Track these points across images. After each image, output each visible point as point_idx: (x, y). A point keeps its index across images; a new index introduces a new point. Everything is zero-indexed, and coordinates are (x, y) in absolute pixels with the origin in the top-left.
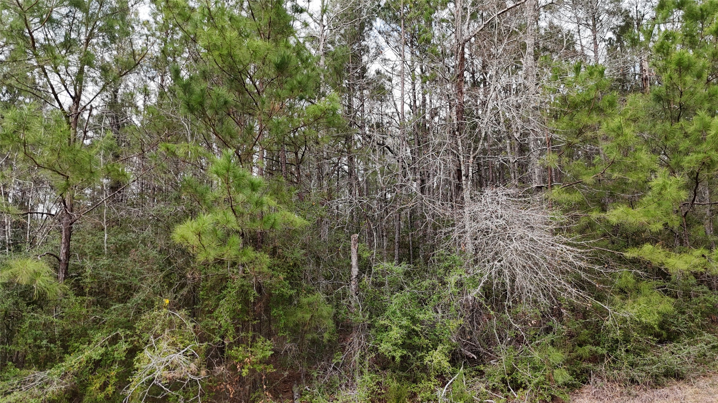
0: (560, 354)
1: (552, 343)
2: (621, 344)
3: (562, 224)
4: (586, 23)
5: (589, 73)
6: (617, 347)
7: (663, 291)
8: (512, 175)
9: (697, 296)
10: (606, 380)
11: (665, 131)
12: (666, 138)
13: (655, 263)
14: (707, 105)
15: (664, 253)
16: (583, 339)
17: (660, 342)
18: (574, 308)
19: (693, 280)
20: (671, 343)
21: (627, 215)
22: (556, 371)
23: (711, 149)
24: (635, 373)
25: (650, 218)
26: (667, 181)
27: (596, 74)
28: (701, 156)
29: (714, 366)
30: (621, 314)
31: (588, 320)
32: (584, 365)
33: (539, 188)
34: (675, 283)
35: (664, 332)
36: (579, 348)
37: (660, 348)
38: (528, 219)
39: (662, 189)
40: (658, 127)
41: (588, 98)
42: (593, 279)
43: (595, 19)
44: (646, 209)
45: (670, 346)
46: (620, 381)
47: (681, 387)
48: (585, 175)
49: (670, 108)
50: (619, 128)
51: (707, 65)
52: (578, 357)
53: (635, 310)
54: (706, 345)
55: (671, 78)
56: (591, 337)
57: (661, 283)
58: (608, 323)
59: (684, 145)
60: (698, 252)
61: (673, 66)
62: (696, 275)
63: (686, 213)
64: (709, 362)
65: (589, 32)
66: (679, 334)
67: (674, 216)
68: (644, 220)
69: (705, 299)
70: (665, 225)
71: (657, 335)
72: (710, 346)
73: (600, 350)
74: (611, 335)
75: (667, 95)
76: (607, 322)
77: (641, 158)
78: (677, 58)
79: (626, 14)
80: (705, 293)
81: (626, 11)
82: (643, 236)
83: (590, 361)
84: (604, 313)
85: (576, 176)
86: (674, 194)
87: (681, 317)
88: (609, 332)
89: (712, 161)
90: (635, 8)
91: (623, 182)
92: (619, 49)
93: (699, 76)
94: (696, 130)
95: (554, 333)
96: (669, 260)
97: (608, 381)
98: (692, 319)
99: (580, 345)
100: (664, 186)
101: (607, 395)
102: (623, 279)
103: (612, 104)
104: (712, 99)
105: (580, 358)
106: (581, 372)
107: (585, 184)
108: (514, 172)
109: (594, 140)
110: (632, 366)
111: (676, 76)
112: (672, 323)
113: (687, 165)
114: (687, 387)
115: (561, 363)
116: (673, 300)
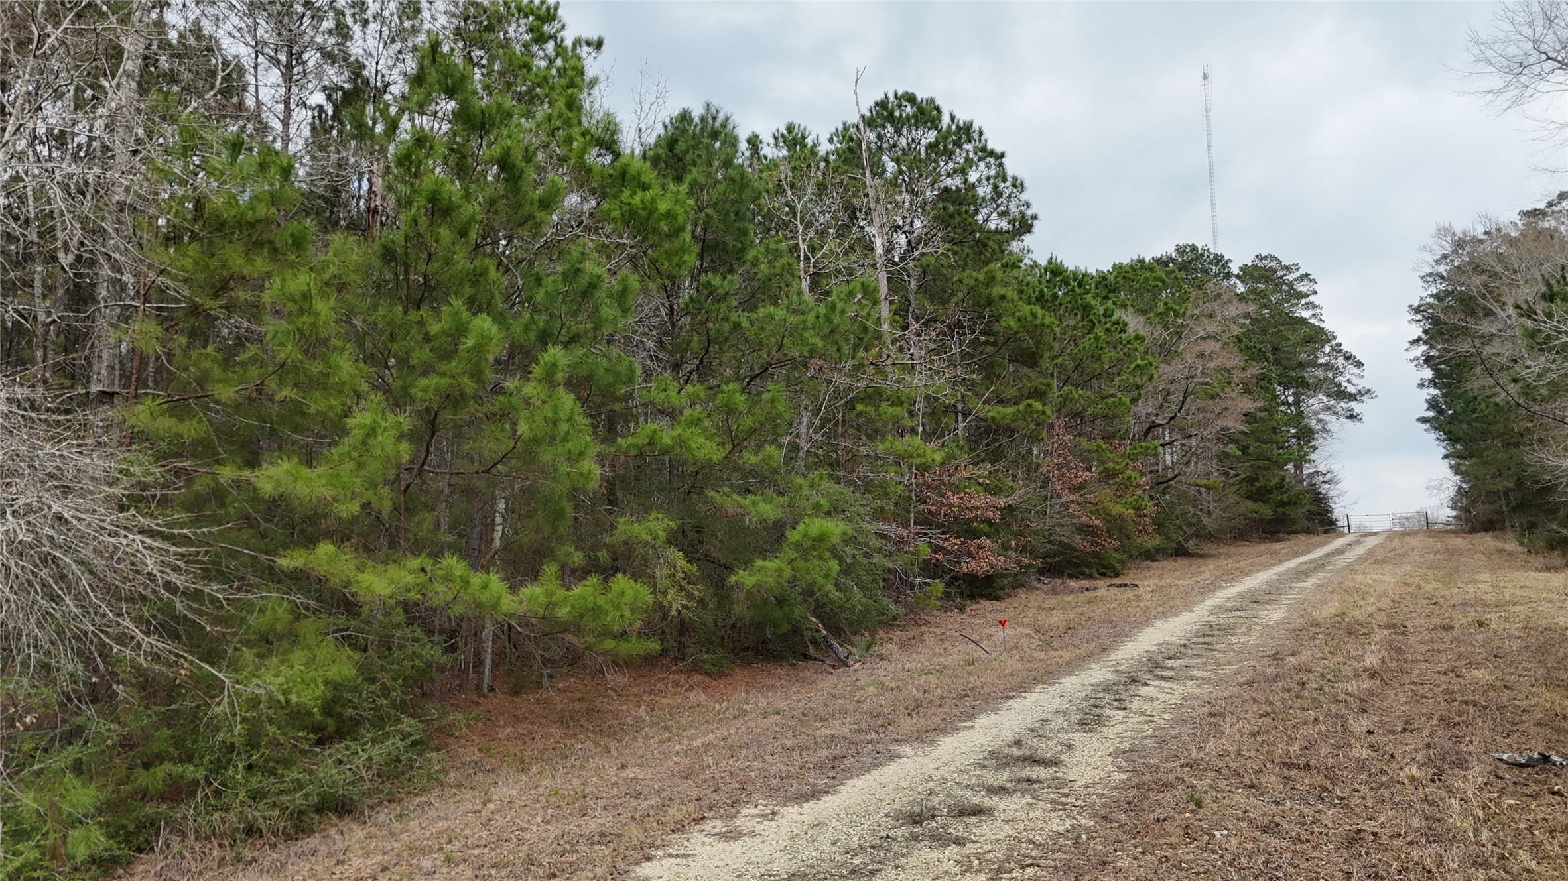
0: (92, 791)
1: (78, 768)
2: (239, 754)
3: (145, 487)
4: (272, 54)
5: (260, 165)
6: (229, 761)
7: (343, 637)
8: (39, 354)
9: (401, 647)
10: (192, 837)
11: (391, 323)
12: (391, 335)
13: (335, 582)
14: (468, 290)
15: (354, 562)
16: (156, 751)
17: (320, 742)
18: (147, 680)
19: (399, 616)
20: (340, 742)
21: (296, 479)
22: (75, 834)
23: (464, 373)
24: (255, 814)
25: (340, 489)
26: (379, 420)
27: (273, 169)
28: (445, 381)
29: (409, 780)
30: (253, 688)
31: (173, 707)
32: (149, 809)
33: (107, 397)
34: (368, 623)
35: (330, 721)
36: (145, 772)
37: (317, 754)
38: (58, 468)
39: (368, 434)
40: (381, 311)
41: (250, 216)
42: (200, 613)
43: (292, 54)
44: (335, 471)
45: (338, 749)
46: (223, 835)
47: (345, 829)
48: (219, 381)
49: (407, 279)
50: (306, 296)
51: (479, 217)
52: (136, 793)
53: (281, 680)
54: (402, 740)
55: (416, 222)
56: (176, 745)
57: (341, 621)
58: (218, 709)
59: (421, 355)
60: (414, 563)
61: (420, 201)
62: (406, 606)
63: (408, 486)
64: (403, 773)
65: (275, 75)
66: (357, 722)
67: (385, 491)
68: (327, 492)
69: (414, 653)
70: (366, 506)
71: (316, 728)
72: (408, 742)
73: (191, 772)
74: (221, 736)
75: (406, 254)
76: (216, 709)
77: (339, 368)
78: (432, 187)
79: (357, 69)
80: (417, 640)
81: (357, 60)
82: (323, 526)
83: (163, 799)
84: (213, 688)
85: (201, 382)
86: (389, 448)
87: (368, 688)
88: (218, 729)
89: (461, 395)
90: (374, 64)
91: (298, 409)
92: (335, 132)
93: (463, 233)
94: (444, 332)
95: (86, 742)
96: (361, 577)
97: (197, 839)
98: (386, 691)
99: (147, 766)
100: (374, 430)
101: (189, 871)
102: (268, 613)
103: (298, 243)
104: (477, 281)
105: (144, 795)
106: (137, 827)
107: (217, 402)
108: (45, 348)
109: (254, 310)
110: (254, 799)
111: (423, 221)
112: (350, 701)
113: (420, 394)
114: (354, 827)
115: (92, 810)
116: (357, 656)
